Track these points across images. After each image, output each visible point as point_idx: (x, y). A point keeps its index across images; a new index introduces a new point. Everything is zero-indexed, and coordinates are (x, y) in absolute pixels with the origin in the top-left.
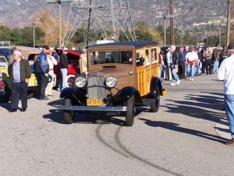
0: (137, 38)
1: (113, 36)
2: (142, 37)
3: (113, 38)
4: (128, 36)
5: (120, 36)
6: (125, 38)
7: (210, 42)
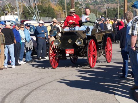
0: (39, 12)
1: (16, 11)
2: (44, 11)
3: (16, 13)
4: (31, 11)
5: (23, 11)
6: (28, 12)
7: (109, 14)
